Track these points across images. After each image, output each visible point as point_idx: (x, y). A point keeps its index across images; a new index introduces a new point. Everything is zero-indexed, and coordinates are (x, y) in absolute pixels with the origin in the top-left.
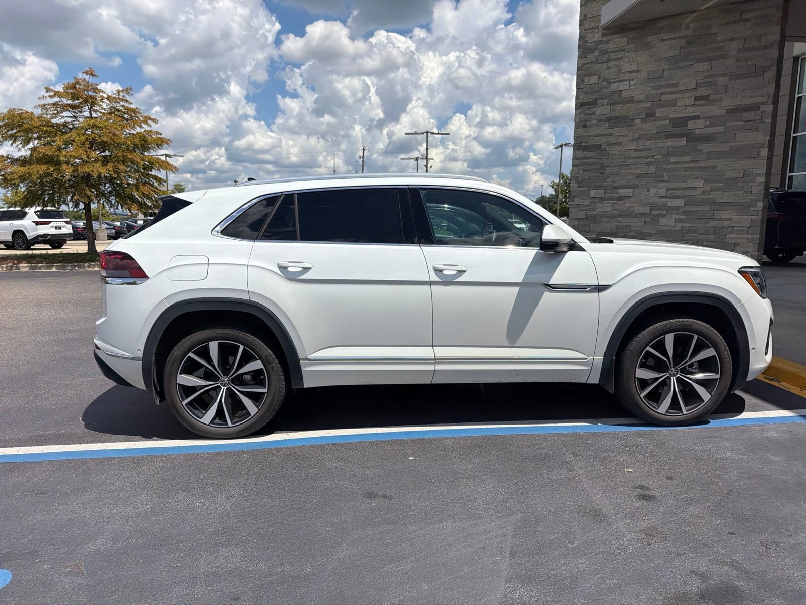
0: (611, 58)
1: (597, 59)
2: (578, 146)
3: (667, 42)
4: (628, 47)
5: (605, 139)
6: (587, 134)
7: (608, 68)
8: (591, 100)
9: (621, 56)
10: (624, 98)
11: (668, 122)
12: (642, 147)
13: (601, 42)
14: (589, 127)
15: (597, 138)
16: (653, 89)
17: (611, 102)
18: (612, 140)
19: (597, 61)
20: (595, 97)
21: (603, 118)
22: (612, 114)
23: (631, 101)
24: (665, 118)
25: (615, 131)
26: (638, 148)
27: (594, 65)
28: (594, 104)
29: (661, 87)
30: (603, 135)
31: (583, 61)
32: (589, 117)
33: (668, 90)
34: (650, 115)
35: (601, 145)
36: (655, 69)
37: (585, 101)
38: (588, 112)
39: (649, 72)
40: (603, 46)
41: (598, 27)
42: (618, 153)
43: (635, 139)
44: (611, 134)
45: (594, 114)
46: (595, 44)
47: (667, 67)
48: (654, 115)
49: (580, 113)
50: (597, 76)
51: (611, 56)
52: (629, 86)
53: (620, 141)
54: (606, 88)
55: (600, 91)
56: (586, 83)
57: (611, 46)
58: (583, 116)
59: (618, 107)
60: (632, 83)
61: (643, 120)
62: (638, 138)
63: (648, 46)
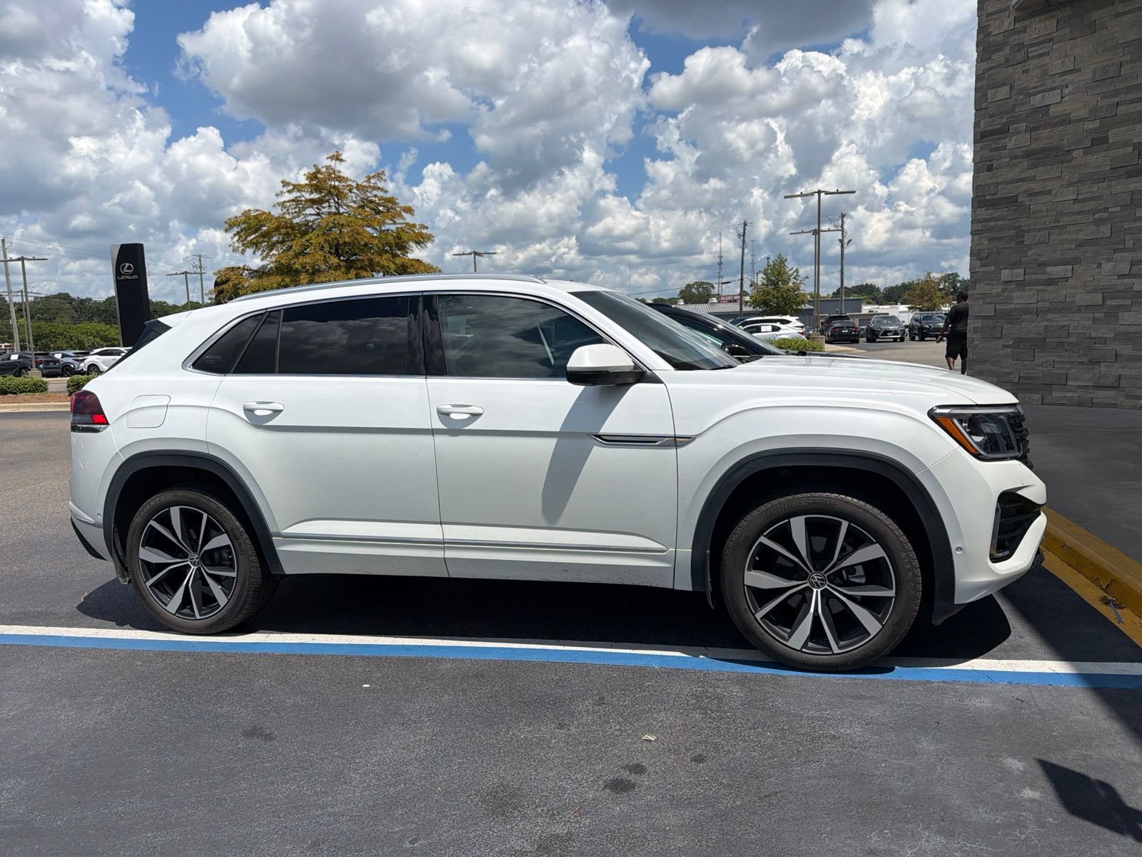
0: (1030, 55)
1: (1007, 60)
2: (979, 202)
3: (1125, 18)
4: (1060, 33)
5: (1024, 186)
6: (994, 180)
7: (1027, 71)
8: (998, 126)
9: (1047, 50)
10: (1052, 118)
11: (1131, 149)
12: (1088, 195)
13: (1014, 32)
14: (996, 169)
15: (1010, 186)
16: (1104, 97)
17: (1032, 125)
18: (1037, 187)
19: (1007, 63)
20: (1005, 120)
21: (1019, 152)
22: (1034, 146)
23: (1066, 120)
24: (1125, 144)
25: (1040, 172)
26: (1081, 197)
27: (1003, 70)
28: (1004, 131)
29: (1116, 93)
30: (1019, 180)
31: (985, 65)
32: (995, 153)
33: (1130, 97)
34: (1099, 141)
35: (1017, 196)
36: (1106, 63)
37: (990, 128)
38: (994, 146)
39: (1094, 71)
40: (1016, 37)
41: (1007, 9)
42: (1045, 208)
43: (1076, 183)
44: (1032, 179)
45: (1004, 147)
46: (1004, 36)
47: (1127, 58)
48: (1105, 140)
49: (982, 148)
50: (1007, 88)
51: (1031, 52)
52: (1062, 98)
53: (1048, 188)
54: (1023, 104)
55: (1012, 110)
56: (989, 101)
57: (1028, 37)
58: (986, 153)
59: (1045, 133)
60: (1066, 91)
61: (1087, 151)
62: (1079, 181)
63: (1093, 28)
